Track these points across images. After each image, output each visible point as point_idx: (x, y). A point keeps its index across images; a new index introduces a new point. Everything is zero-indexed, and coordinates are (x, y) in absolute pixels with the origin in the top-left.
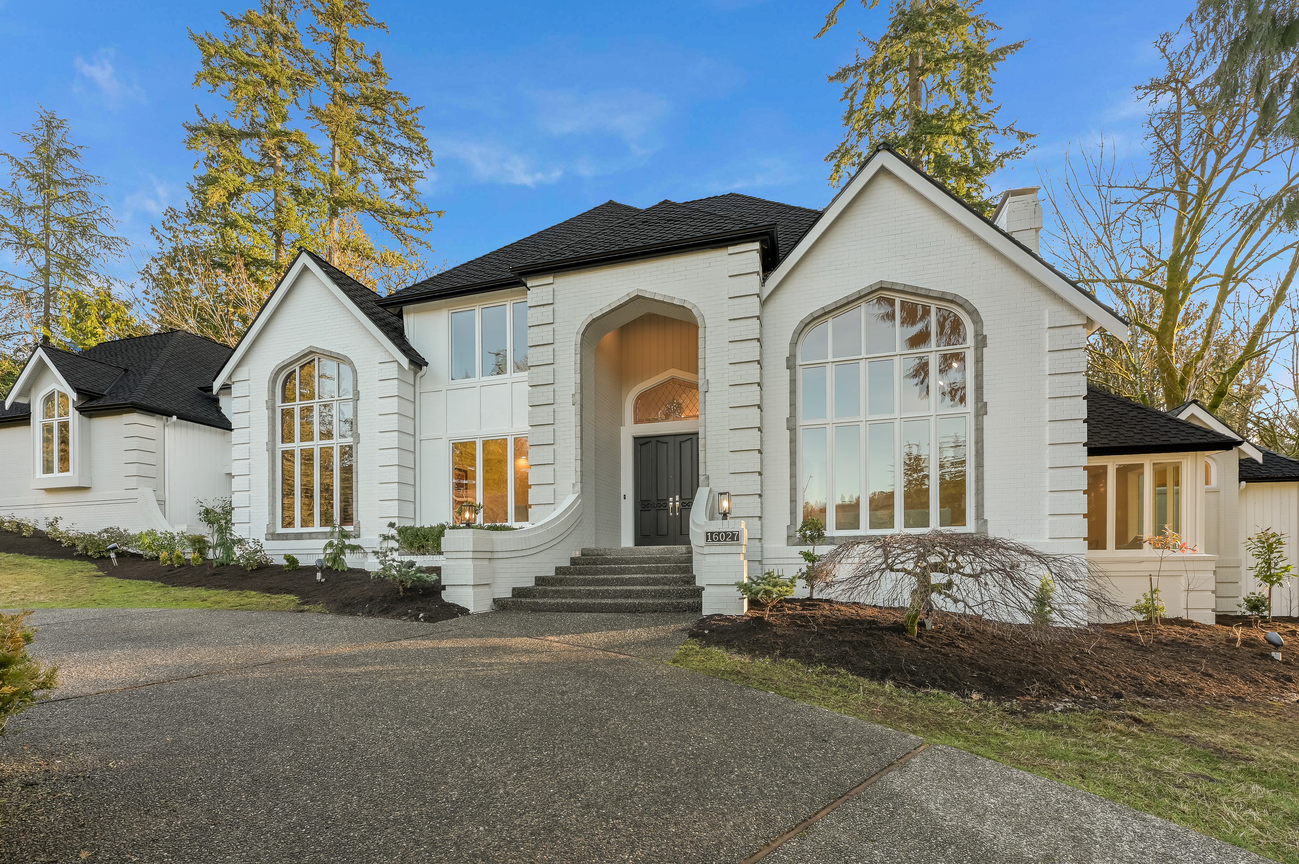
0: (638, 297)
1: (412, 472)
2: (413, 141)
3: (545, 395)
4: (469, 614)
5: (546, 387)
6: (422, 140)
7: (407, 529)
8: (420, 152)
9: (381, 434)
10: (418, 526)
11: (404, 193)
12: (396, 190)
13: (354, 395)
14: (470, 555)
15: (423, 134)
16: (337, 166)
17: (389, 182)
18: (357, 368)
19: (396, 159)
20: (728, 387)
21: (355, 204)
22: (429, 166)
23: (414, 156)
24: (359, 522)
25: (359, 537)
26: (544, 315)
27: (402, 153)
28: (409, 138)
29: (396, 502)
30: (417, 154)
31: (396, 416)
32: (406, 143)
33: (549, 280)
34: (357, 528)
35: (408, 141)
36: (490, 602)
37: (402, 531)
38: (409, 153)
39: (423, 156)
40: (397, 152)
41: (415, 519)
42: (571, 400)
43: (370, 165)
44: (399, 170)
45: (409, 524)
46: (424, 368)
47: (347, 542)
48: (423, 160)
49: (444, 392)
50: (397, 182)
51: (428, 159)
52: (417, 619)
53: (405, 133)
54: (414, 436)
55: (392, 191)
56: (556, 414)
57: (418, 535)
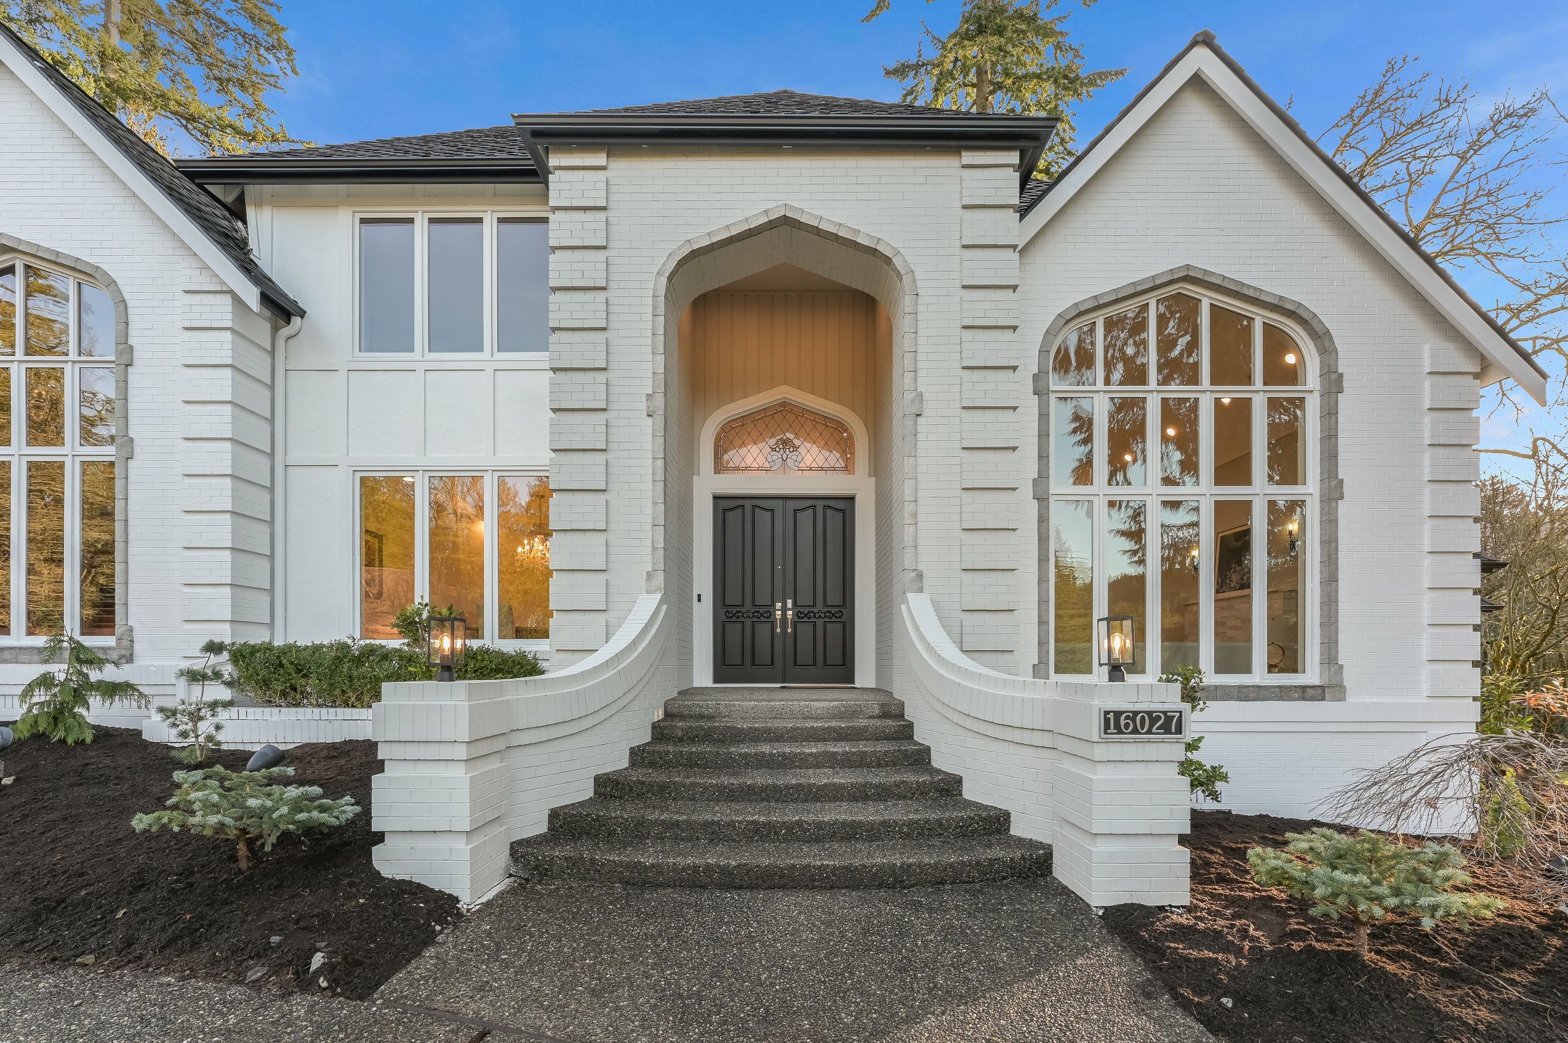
0: (785, 221)
1: (266, 529)
2: (260, 26)
3: (587, 391)
4: (459, 915)
5: (590, 376)
6: (276, 28)
7: (254, 650)
8: (273, 46)
9: (190, 444)
10: (278, 642)
11: (243, 107)
12: (228, 98)
13: (119, 354)
14: (462, 752)
15: (277, 18)
16: (114, 32)
17: (216, 84)
18: (127, 296)
19: (228, 47)
20: (959, 412)
21: (150, 99)
22: (289, 71)
23: (262, 51)
24: (131, 630)
25: (130, 659)
26: (587, 228)
27: (241, 40)
28: (252, 19)
29: (228, 590)
30: (267, 49)
31: (229, 408)
32: (247, 27)
33: (600, 159)
34: (125, 643)
35: (251, 24)
36: (503, 857)
37: (241, 655)
38: (253, 43)
39: (279, 55)
40: (231, 38)
41: (271, 625)
42: (643, 406)
43: (180, 47)
44: (235, 66)
45: (258, 637)
46: (296, 320)
47: (94, 675)
48: (278, 60)
49: (342, 374)
50: (230, 86)
51: (288, 61)
52: (305, 982)
53: (246, 10)
54: (272, 455)
55: (222, 99)
56: (611, 430)
57: (281, 665)
